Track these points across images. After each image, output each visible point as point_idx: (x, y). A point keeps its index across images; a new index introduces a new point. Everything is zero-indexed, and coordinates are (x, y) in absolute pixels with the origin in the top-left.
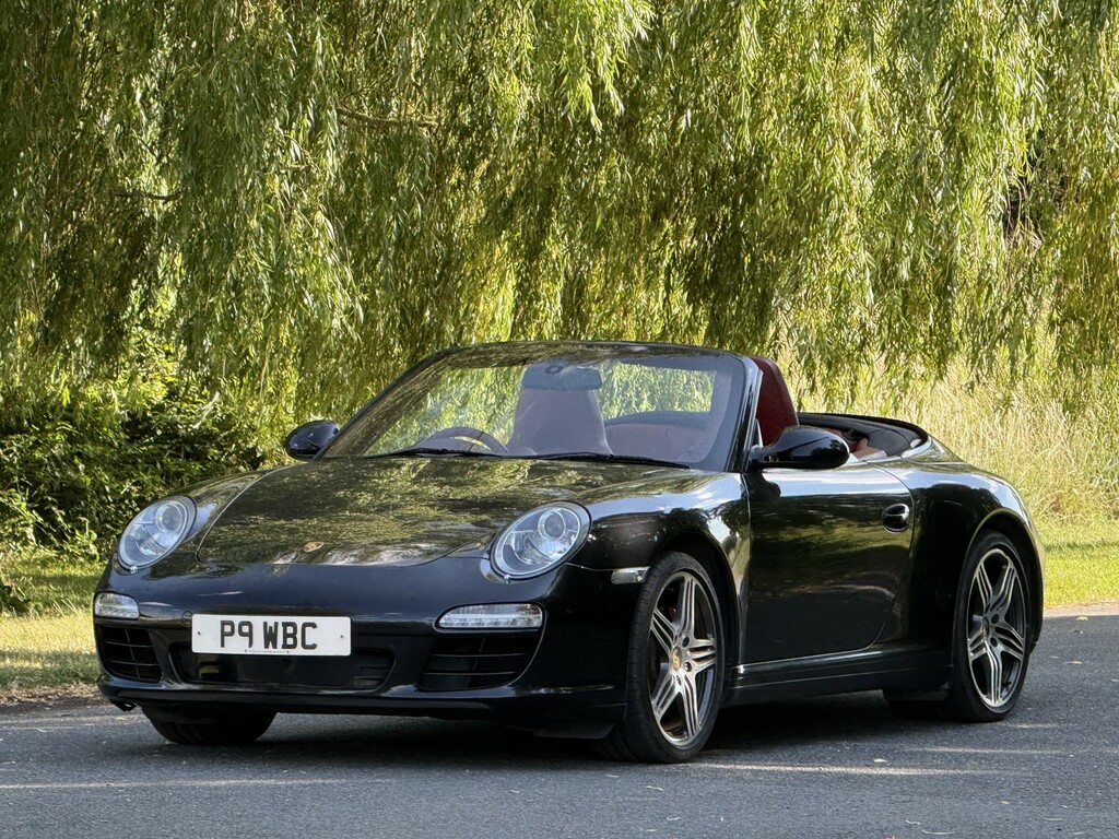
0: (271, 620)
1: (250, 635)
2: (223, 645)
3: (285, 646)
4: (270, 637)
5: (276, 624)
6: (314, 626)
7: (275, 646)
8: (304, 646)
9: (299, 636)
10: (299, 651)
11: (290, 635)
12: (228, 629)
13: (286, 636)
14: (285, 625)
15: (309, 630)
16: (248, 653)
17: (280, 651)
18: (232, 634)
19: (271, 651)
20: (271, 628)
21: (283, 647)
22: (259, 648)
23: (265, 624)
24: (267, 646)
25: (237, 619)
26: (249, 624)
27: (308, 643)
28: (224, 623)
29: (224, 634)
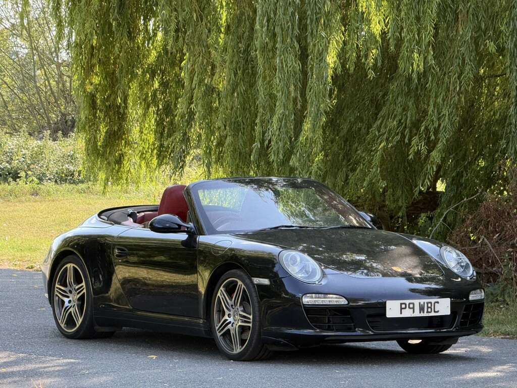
0: (422, 301)
1: (413, 308)
2: (401, 313)
3: (428, 312)
4: (422, 309)
5: (424, 303)
6: (438, 302)
7: (423, 312)
8: (435, 312)
9: (433, 307)
10: (433, 314)
11: (429, 307)
12: (403, 306)
13: (428, 307)
14: (427, 303)
15: (436, 304)
16: (412, 316)
17: (425, 314)
18: (405, 308)
19: (422, 315)
20: (422, 305)
21: (427, 313)
22: (417, 314)
23: (420, 303)
24: (420, 313)
25: (407, 302)
26: (413, 304)
27: (436, 310)
28: (401, 304)
29: (401, 309)
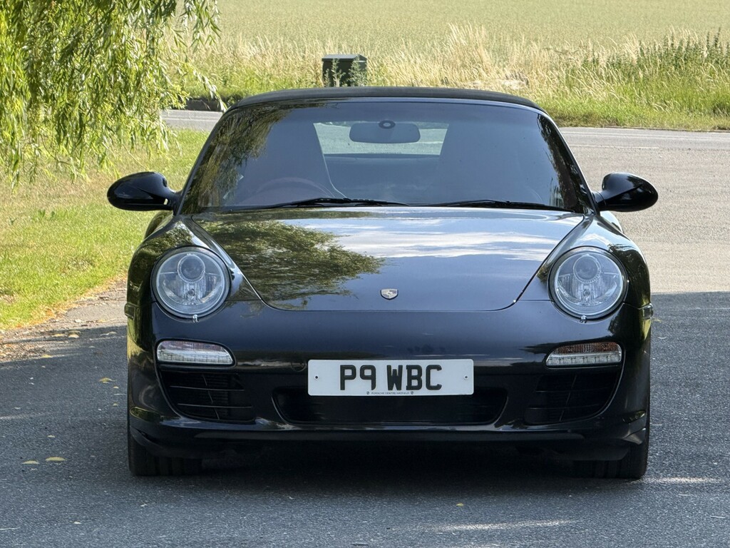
0: (395, 364)
1: (373, 378)
2: (343, 387)
3: (410, 387)
4: (394, 379)
5: (401, 367)
6: (438, 368)
7: (399, 388)
8: (429, 387)
9: (424, 378)
10: (424, 392)
11: (415, 378)
12: (348, 372)
13: (410, 378)
14: (410, 368)
15: (433, 372)
16: (370, 395)
17: (404, 392)
18: (353, 377)
19: (395, 392)
20: (395, 371)
21: (408, 389)
22: (382, 389)
23: (389, 367)
24: (390, 388)
25: (358, 364)
26: (373, 368)
27: (433, 383)
28: (343, 368)
29: (344, 378)
